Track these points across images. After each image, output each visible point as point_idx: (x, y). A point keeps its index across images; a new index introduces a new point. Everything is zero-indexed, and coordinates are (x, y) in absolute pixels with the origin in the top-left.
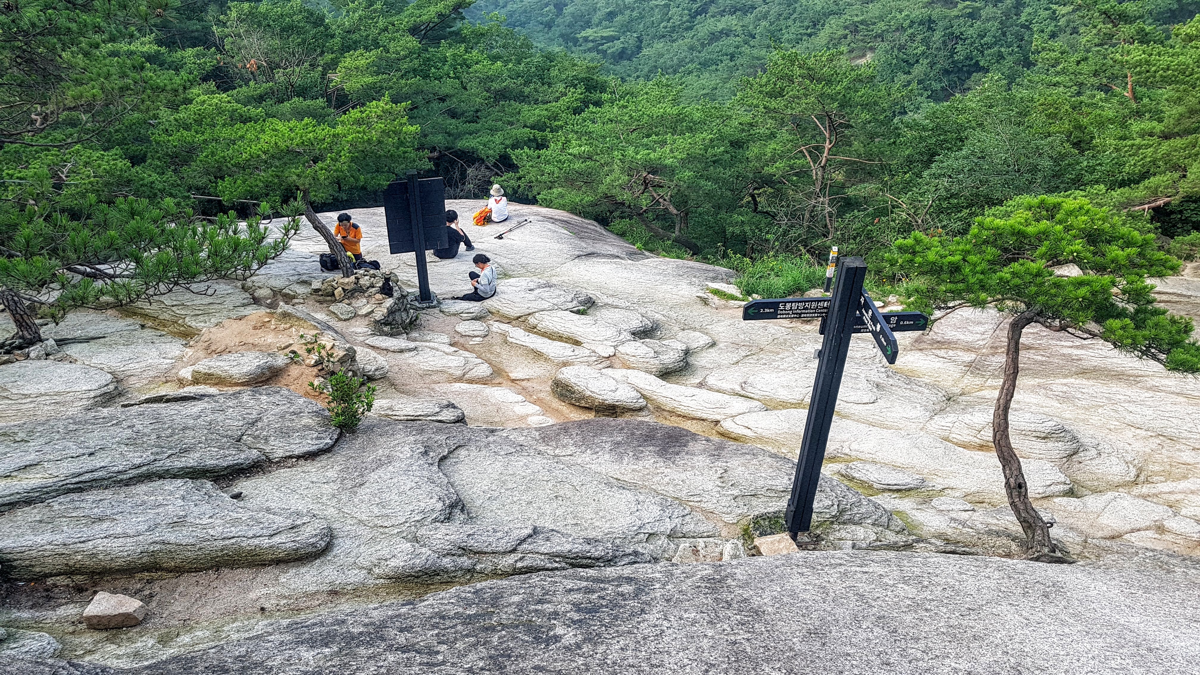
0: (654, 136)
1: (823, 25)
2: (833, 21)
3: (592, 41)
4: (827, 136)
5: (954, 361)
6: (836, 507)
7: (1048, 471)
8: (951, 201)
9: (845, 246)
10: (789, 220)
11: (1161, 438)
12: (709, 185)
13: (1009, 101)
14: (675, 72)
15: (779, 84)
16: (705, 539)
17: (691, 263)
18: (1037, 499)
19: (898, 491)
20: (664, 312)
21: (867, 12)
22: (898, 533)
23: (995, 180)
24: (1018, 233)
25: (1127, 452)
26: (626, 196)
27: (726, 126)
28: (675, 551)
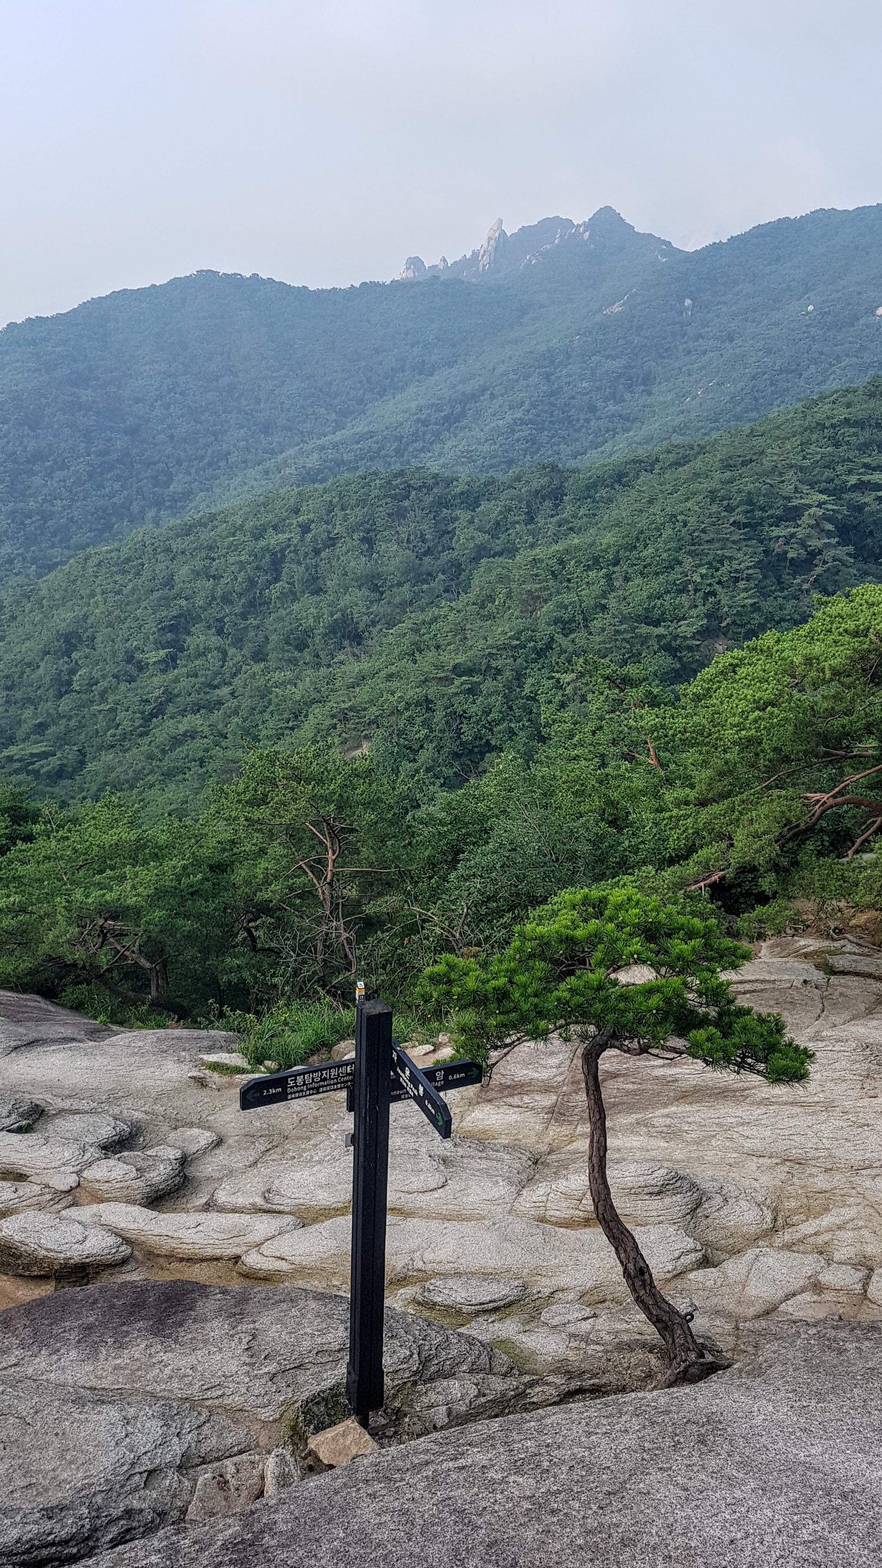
0: (108, 872)
1: (306, 716)
2: (316, 709)
3: (19, 760)
4: (329, 844)
5: (532, 1109)
6: (415, 1356)
7: (673, 1238)
8: (490, 905)
9: (374, 978)
10: (298, 955)
11: (788, 1163)
12: (188, 925)
13: (531, 780)
14: (132, 787)
15: (260, 790)
16: (235, 1459)
17: (177, 1032)
18: (668, 1280)
19: (496, 1310)
20: (146, 1108)
21: (355, 697)
22: (505, 1375)
23: (534, 875)
24: (567, 938)
25: (755, 1190)
26: (79, 954)
27: (201, 847)
28: (192, 1492)
